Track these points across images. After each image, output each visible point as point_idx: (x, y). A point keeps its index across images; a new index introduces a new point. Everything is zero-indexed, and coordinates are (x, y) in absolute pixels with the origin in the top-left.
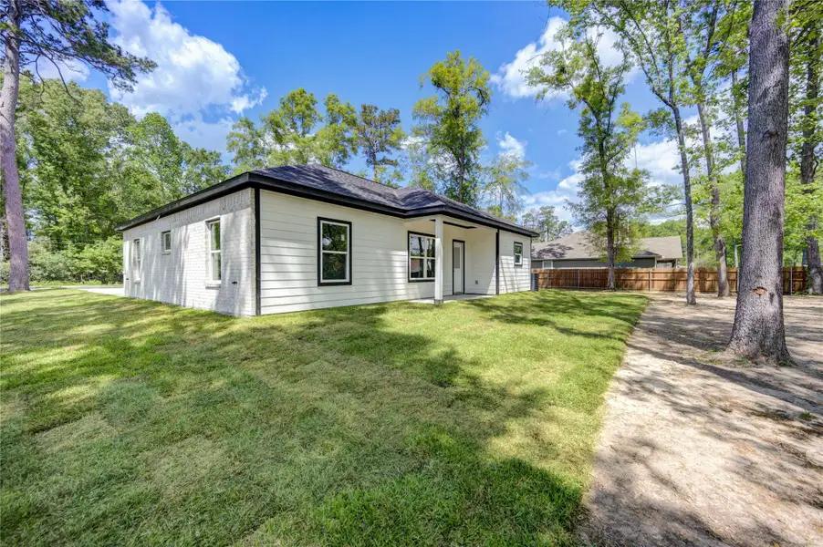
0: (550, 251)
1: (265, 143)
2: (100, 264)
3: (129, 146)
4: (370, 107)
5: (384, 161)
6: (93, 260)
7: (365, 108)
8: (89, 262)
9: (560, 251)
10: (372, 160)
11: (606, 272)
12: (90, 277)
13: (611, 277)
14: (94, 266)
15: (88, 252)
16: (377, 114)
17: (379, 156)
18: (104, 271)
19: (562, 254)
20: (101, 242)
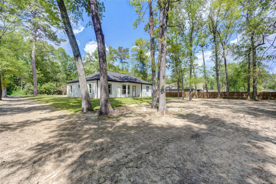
0: (169, 87)
1: (93, 59)
2: (46, 90)
3: (53, 56)
4: (121, 47)
5: (124, 62)
6: (45, 88)
7: (119, 48)
8: (43, 89)
9: (171, 87)
10: (121, 62)
11: (177, 93)
12: (44, 93)
13: (179, 94)
14: (45, 90)
15: (43, 86)
16: (123, 49)
17: (123, 61)
18: (47, 92)
19: (171, 88)
20: (46, 83)
